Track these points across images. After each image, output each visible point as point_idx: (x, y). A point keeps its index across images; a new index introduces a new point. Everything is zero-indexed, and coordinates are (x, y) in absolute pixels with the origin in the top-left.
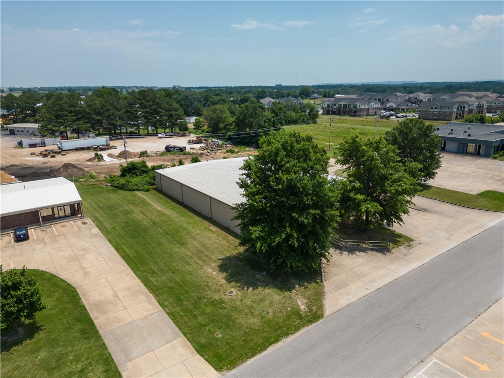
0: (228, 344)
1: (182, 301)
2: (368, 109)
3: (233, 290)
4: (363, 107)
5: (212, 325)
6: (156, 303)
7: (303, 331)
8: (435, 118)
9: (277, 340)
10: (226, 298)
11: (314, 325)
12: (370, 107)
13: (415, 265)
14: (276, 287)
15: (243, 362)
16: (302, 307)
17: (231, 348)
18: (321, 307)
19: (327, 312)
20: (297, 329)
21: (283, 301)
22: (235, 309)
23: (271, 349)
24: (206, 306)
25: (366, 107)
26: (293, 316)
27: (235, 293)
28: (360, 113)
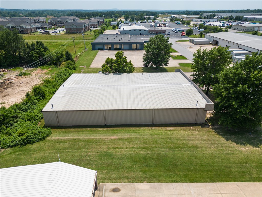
2: (31, 28)
4: (28, 28)
8: (75, 32)
12: (32, 27)
25: (29, 27)
28: (28, 32)
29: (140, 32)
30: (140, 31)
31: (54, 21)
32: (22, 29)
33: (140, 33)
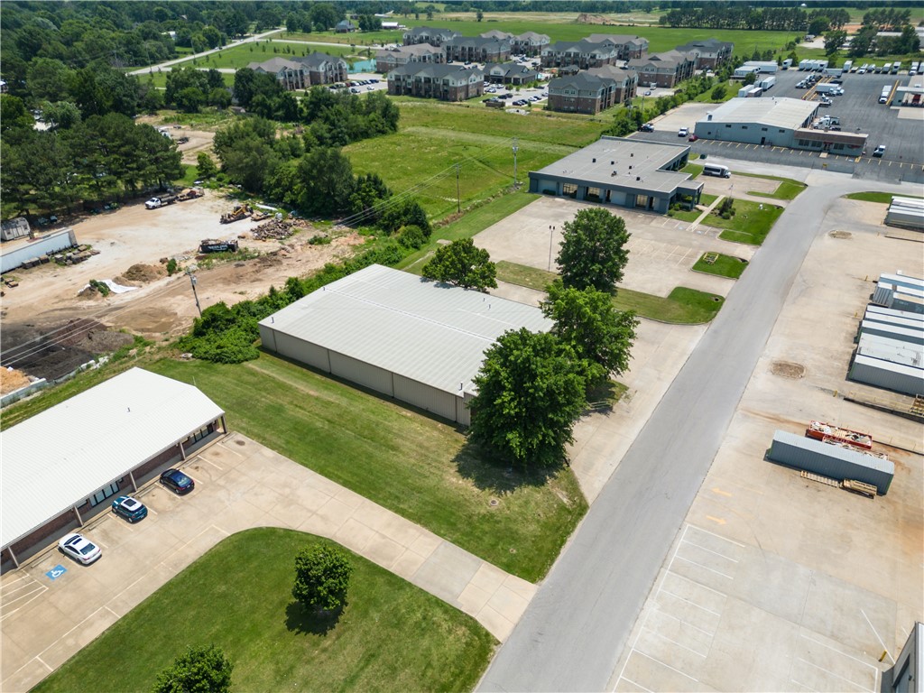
0: (525, 557)
1: (455, 524)
2: (467, 86)
3: (493, 498)
4: (459, 85)
5: (501, 543)
6: (432, 534)
7: (580, 525)
8: (572, 108)
9: (563, 542)
10: (493, 509)
11: (585, 517)
12: (470, 83)
13: (641, 424)
14: (529, 483)
15: (548, 570)
16: (565, 500)
17: (531, 560)
18: (581, 496)
19: (590, 501)
20: (574, 526)
21: (546, 499)
22: (508, 519)
23: (564, 551)
24: (482, 524)
25: (464, 83)
26: (563, 513)
27: (498, 502)
28: (456, 96)
29: (764, 134)
30: (766, 130)
31: (559, 53)
32: (445, 88)
33: (763, 139)
